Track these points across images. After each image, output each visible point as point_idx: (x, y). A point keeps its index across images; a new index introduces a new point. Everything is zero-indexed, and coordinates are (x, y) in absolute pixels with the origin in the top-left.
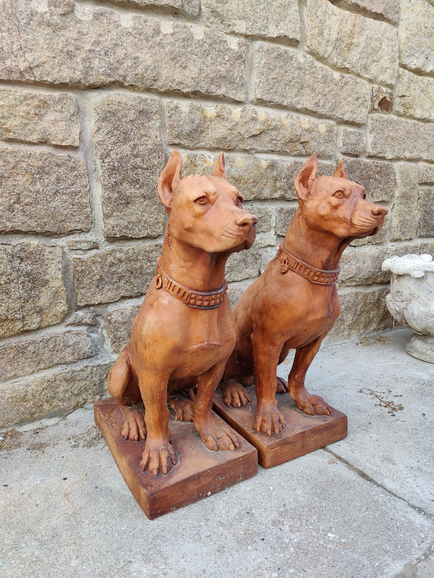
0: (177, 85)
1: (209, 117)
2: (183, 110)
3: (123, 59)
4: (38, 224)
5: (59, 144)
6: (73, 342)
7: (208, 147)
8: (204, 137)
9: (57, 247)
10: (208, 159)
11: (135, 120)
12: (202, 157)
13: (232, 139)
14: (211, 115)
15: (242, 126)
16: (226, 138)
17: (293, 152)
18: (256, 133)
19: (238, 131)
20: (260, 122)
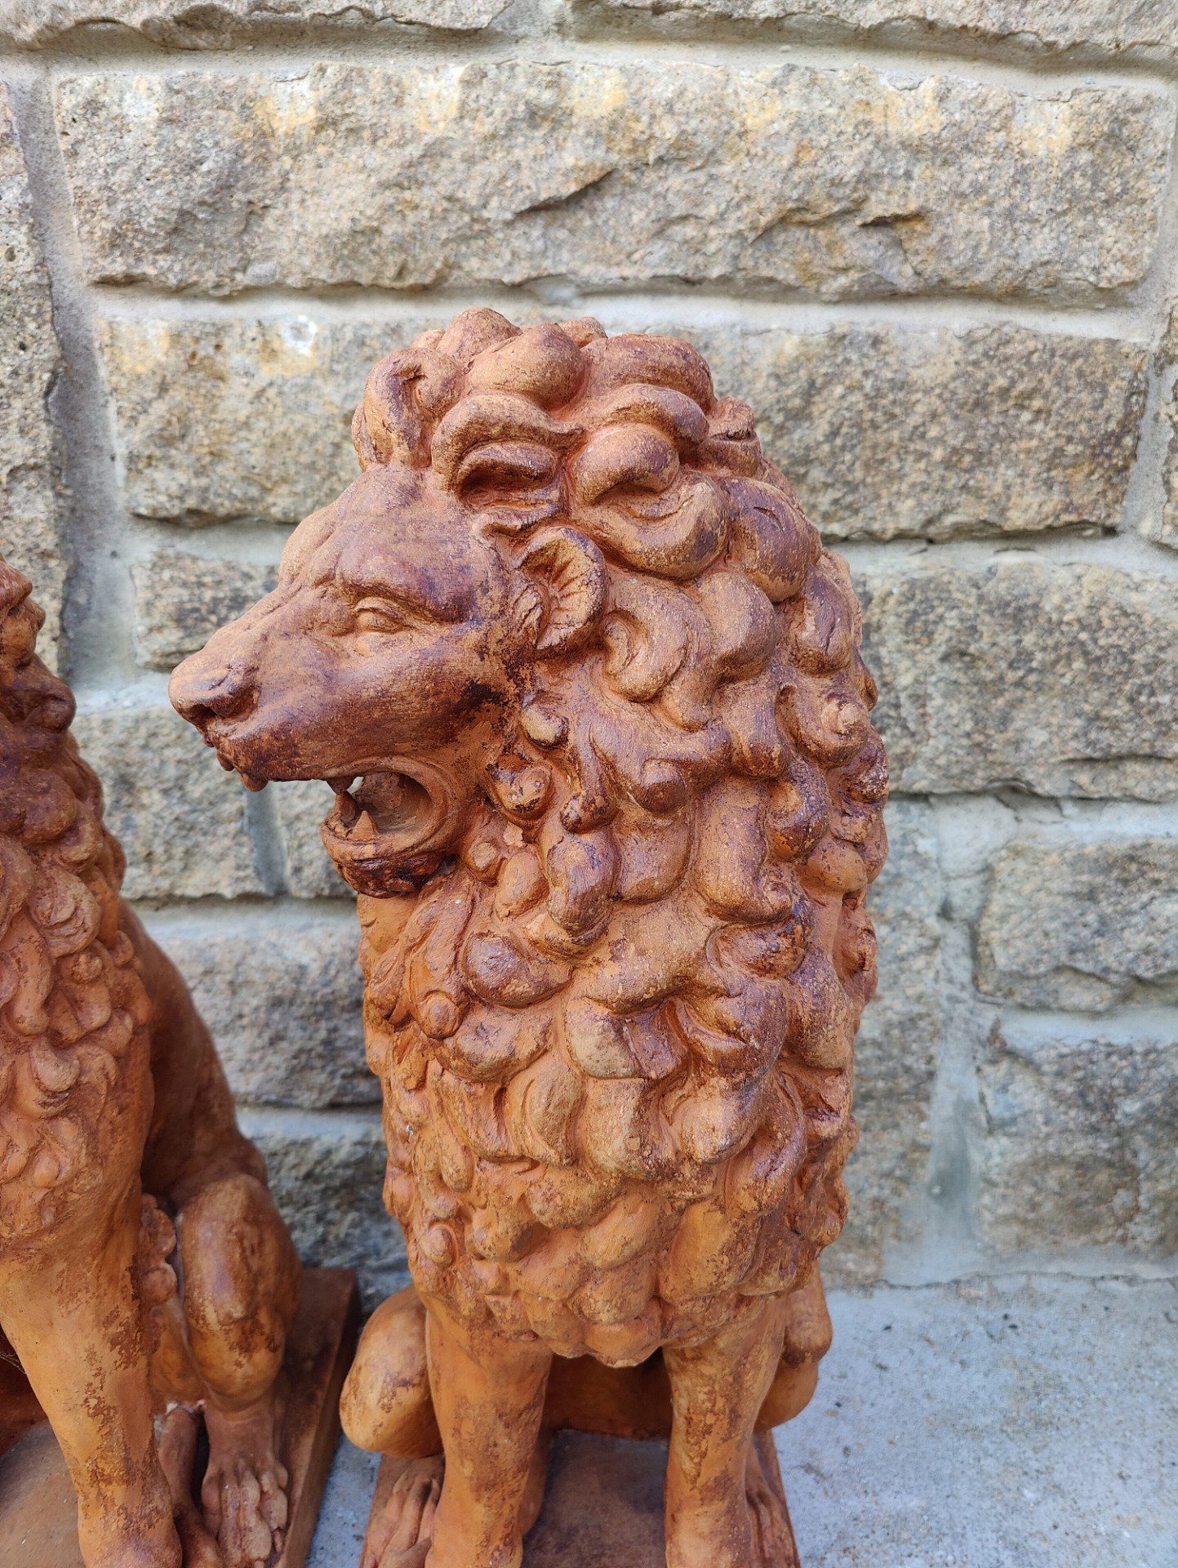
1: (281, 132)
2: (132, 112)
7: (293, 281)
8: (274, 235)
10: (289, 343)
12: (257, 331)
13: (413, 236)
14: (294, 123)
15: (470, 161)
16: (377, 231)
17: (820, 279)
18: (552, 193)
19: (445, 187)
20: (581, 132)
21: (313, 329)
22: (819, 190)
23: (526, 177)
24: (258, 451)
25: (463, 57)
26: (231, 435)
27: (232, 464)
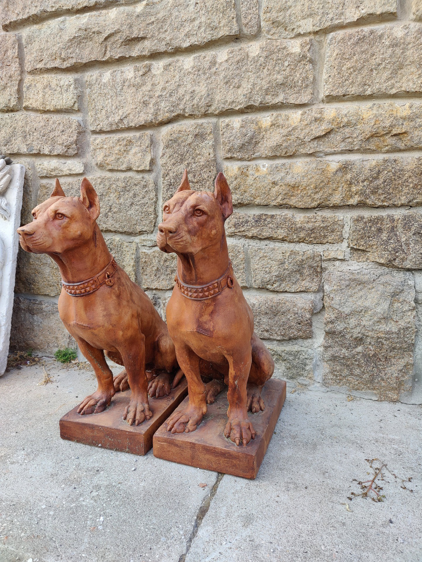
0: (229, 105)
1: (263, 127)
2: (235, 126)
3: (183, 95)
4: (120, 226)
8: (260, 147)
9: (134, 243)
10: (262, 168)
12: (255, 166)
13: (289, 145)
14: (266, 125)
15: (302, 130)
16: (281, 145)
17: (381, 148)
18: (319, 135)
19: (296, 135)
20: (326, 122)
21: (267, 165)
22: (380, 129)
23: (314, 132)
24: (254, 190)
25: (302, 109)
26: (249, 187)
27: (248, 193)
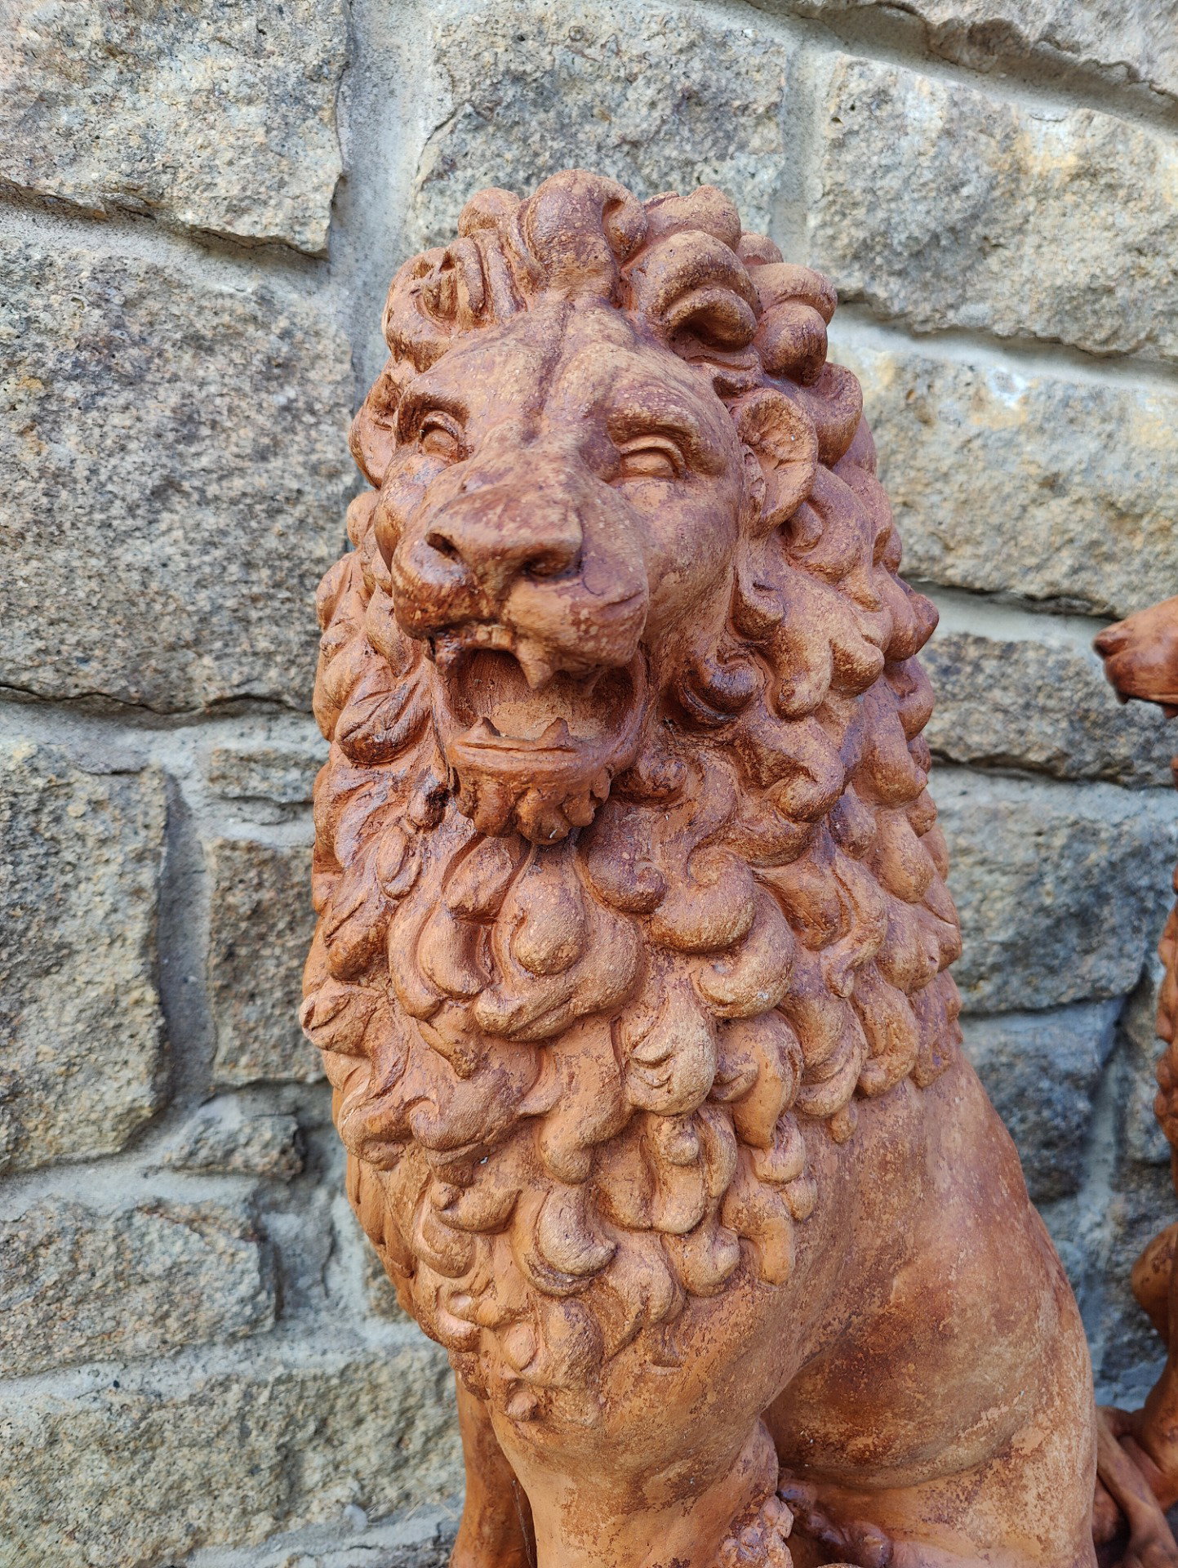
1: (1036, 170)
2: (913, 114)
4: (46, 651)
5: (215, 224)
6: (169, 1263)
7: (1001, 329)
8: (996, 277)
9: (146, 775)
10: (995, 394)
11: (653, 139)
12: (968, 376)
13: (1135, 302)
14: (1048, 166)
16: (1109, 291)
21: (1020, 383)
24: (949, 505)
26: (927, 485)
27: (921, 518)
